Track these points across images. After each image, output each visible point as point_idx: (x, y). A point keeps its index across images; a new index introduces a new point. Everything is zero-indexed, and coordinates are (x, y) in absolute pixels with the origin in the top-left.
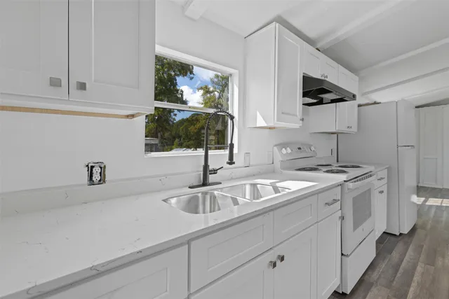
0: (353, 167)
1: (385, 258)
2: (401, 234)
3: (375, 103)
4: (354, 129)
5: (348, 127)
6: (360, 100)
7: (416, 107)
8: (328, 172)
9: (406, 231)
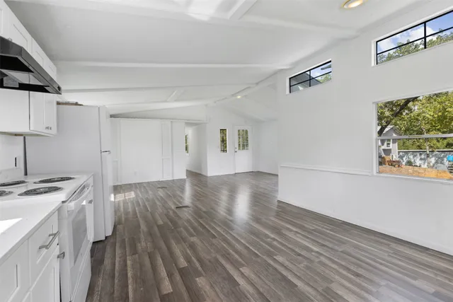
0: (63, 179)
1: (100, 271)
2: (106, 237)
3: (76, 104)
4: (54, 131)
5: (47, 128)
6: (66, 97)
7: (112, 116)
8: (28, 193)
9: (109, 233)
